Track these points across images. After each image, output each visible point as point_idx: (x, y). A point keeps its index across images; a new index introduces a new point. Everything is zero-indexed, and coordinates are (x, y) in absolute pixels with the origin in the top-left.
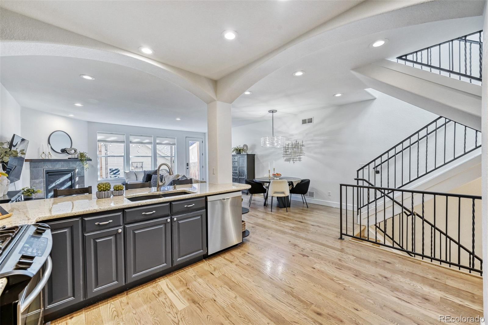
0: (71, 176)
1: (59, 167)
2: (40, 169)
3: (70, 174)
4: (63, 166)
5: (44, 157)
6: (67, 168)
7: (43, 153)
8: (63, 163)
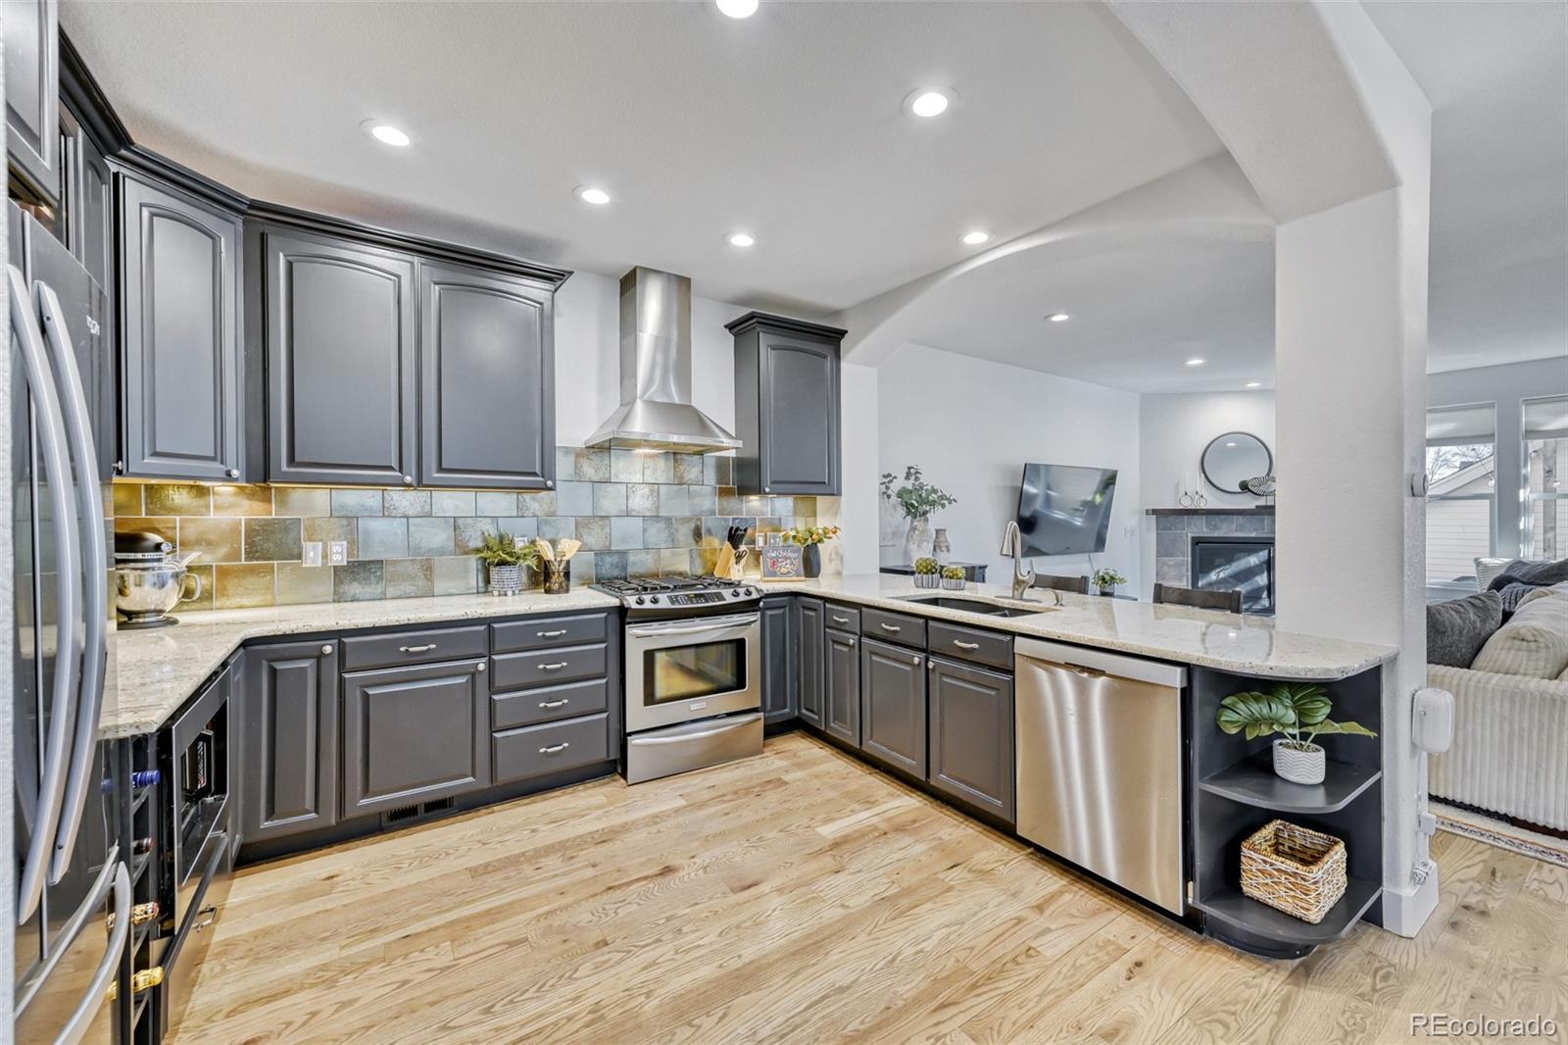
0: (1266, 558)
1: (1228, 530)
2: (1178, 532)
3: (1266, 552)
4: (1241, 528)
5: (1187, 504)
6: (1253, 535)
7: (1186, 494)
8: (1240, 518)
